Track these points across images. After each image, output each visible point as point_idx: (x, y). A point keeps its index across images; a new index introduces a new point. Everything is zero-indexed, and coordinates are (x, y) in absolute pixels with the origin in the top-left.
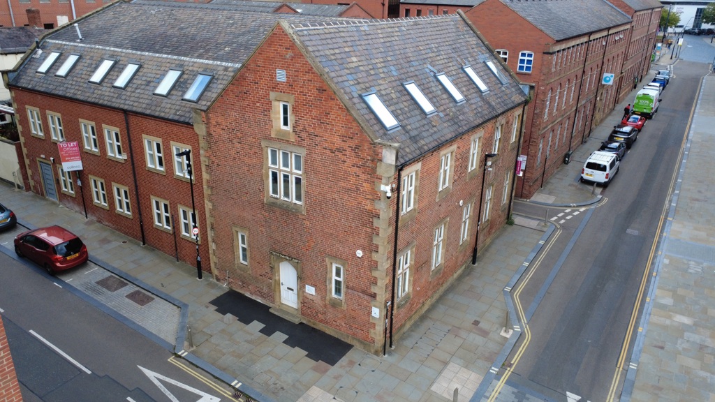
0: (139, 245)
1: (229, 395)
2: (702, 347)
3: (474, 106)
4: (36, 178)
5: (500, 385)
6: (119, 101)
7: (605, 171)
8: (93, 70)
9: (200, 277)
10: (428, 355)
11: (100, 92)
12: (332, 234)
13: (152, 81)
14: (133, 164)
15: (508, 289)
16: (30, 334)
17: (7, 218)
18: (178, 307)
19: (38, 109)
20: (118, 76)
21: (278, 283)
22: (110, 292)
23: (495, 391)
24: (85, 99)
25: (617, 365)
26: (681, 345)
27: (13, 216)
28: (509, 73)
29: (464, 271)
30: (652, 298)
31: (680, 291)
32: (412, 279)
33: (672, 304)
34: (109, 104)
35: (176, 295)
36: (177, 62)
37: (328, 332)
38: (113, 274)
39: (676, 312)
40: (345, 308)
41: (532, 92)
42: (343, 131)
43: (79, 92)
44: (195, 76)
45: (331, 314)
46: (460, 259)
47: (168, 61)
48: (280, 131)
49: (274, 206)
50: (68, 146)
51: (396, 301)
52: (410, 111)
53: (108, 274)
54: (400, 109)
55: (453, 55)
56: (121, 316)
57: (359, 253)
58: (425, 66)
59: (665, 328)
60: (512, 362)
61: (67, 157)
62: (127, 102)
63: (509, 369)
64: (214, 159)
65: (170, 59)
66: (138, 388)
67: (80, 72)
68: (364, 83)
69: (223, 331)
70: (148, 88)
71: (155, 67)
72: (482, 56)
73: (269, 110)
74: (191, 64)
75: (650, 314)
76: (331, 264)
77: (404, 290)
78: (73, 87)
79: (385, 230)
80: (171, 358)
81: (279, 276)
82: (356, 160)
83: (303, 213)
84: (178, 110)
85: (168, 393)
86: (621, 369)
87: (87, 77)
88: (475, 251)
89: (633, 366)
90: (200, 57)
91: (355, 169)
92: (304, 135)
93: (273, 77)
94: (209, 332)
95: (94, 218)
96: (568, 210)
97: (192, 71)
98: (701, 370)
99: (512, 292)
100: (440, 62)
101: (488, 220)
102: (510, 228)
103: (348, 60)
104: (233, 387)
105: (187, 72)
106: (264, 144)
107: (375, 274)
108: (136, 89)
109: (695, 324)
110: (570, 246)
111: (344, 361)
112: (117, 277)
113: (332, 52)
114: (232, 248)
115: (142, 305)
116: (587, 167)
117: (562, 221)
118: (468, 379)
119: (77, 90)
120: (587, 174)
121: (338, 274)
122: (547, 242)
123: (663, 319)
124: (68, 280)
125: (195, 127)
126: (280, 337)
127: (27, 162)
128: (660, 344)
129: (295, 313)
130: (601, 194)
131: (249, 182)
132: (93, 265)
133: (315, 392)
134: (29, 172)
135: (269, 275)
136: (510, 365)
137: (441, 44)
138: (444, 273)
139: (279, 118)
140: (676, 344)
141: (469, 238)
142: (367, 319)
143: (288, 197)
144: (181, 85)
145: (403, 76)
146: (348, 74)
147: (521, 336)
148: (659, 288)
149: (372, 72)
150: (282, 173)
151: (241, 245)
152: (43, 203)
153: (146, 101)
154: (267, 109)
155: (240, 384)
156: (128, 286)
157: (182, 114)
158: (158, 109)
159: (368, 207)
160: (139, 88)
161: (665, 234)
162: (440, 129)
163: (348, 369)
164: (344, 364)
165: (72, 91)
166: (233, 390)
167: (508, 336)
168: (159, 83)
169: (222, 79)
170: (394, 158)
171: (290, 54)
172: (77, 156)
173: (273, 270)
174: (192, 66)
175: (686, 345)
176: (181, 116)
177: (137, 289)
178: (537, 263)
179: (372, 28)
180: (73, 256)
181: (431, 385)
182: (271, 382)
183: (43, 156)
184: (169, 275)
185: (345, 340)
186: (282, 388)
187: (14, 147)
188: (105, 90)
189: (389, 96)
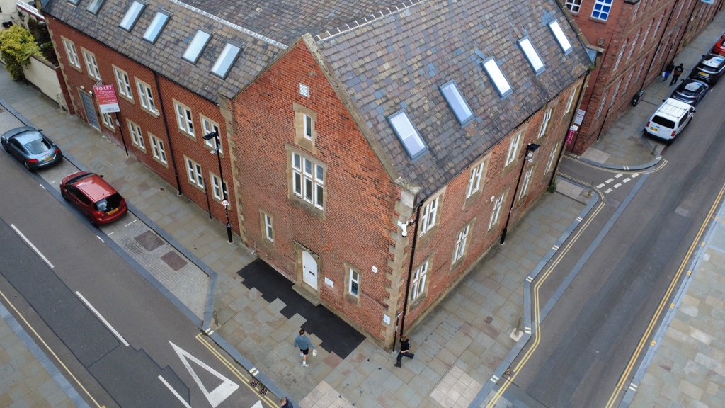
0: (176, 194)
1: (247, 383)
2: (710, 373)
3: (521, 97)
4: (79, 104)
5: (497, 396)
6: (148, 58)
7: (673, 127)
8: (123, 11)
9: (231, 241)
10: (435, 355)
11: (130, 42)
12: (350, 245)
13: (182, 41)
14: (166, 122)
15: (530, 279)
16: (76, 296)
17: (53, 156)
18: (208, 276)
19: (73, 43)
20: (148, 26)
21: (301, 266)
22: (147, 252)
23: (491, 403)
24: (116, 47)
25: (617, 384)
26: (690, 368)
27: (58, 153)
28: (577, 34)
29: (490, 252)
30: (677, 305)
31: (709, 300)
32: (428, 282)
33: (695, 316)
34: (139, 60)
35: (207, 261)
36: (206, 21)
37: (343, 318)
38: (150, 229)
39: (696, 327)
40: (360, 307)
41: (599, 58)
42: (364, 161)
43: (110, 38)
44: (224, 43)
45: (346, 306)
46: (488, 242)
47: (197, 16)
48: (303, 140)
49: (296, 203)
50: (103, 90)
51: (410, 304)
52: (443, 123)
53: (146, 229)
54: (431, 125)
55: (511, 24)
56: (156, 281)
57: (375, 269)
58: (472, 51)
59: (679, 344)
60: (514, 371)
61: (104, 99)
62: (157, 62)
63: (509, 378)
64: (240, 145)
65: (199, 14)
66: (168, 366)
67: (111, 11)
68: (394, 98)
69: (247, 309)
70: (177, 48)
71: (184, 22)
72: (547, 16)
73: (292, 118)
74: (220, 26)
75: (668, 326)
76: (349, 269)
77: (420, 290)
78: (104, 29)
79: (399, 259)
80: (199, 335)
81: (302, 260)
82: (375, 191)
83: (324, 219)
84: (206, 85)
85: (194, 375)
86: (620, 389)
87: (117, 19)
88: (505, 231)
89: (633, 387)
90: (230, 18)
91: (374, 199)
92: (327, 153)
93: (297, 89)
94: (234, 309)
95: (134, 156)
96: (619, 175)
97: (221, 36)
98: (701, 401)
99: (533, 283)
100: (492, 41)
101: (525, 196)
102: (550, 197)
103: (379, 69)
104: (251, 375)
105: (215, 36)
106: (287, 147)
107: (388, 290)
108: (165, 46)
109: (712, 345)
110: (610, 224)
111: (354, 354)
112: (154, 233)
113: (361, 62)
114: (259, 225)
115: (176, 270)
116: (653, 120)
117: (609, 190)
118: (468, 387)
119: (108, 33)
120: (652, 128)
121: (355, 277)
122: (585, 219)
123: (680, 333)
124: (111, 233)
125: (221, 109)
126: (299, 320)
127: (69, 88)
128: (668, 364)
129: (316, 294)
130: (662, 154)
131: (274, 176)
132: (133, 216)
133: (324, 387)
134: (72, 98)
135: (293, 258)
136: (511, 374)
137: (498, 11)
138: (465, 263)
139: (303, 128)
140: (685, 367)
141: (499, 222)
142: (378, 320)
143: (310, 199)
144: (209, 52)
145: (442, 75)
146: (377, 90)
147: (531, 340)
148: (689, 293)
149: (406, 79)
150: (305, 178)
151: (267, 225)
152: (87, 131)
153: (175, 66)
154: (291, 117)
155: (257, 372)
156: (163, 246)
157: (210, 90)
158: (187, 78)
159: (385, 235)
160: (168, 47)
161: (717, 218)
162: (474, 140)
163: (357, 364)
164: (354, 358)
165: (103, 34)
166: (251, 377)
167: (517, 340)
168: (188, 44)
169: (251, 55)
170: (412, 202)
171: (313, 73)
172: (113, 98)
173: (297, 256)
174: (221, 29)
175: (694, 369)
176: (209, 92)
177: (172, 249)
178: (568, 247)
179: (415, 10)
180: (113, 211)
181: (431, 391)
182: (285, 373)
183: (83, 87)
184: (202, 234)
185: (359, 331)
186: (295, 380)
187: (55, 72)
188: (135, 39)
189: (421, 110)
